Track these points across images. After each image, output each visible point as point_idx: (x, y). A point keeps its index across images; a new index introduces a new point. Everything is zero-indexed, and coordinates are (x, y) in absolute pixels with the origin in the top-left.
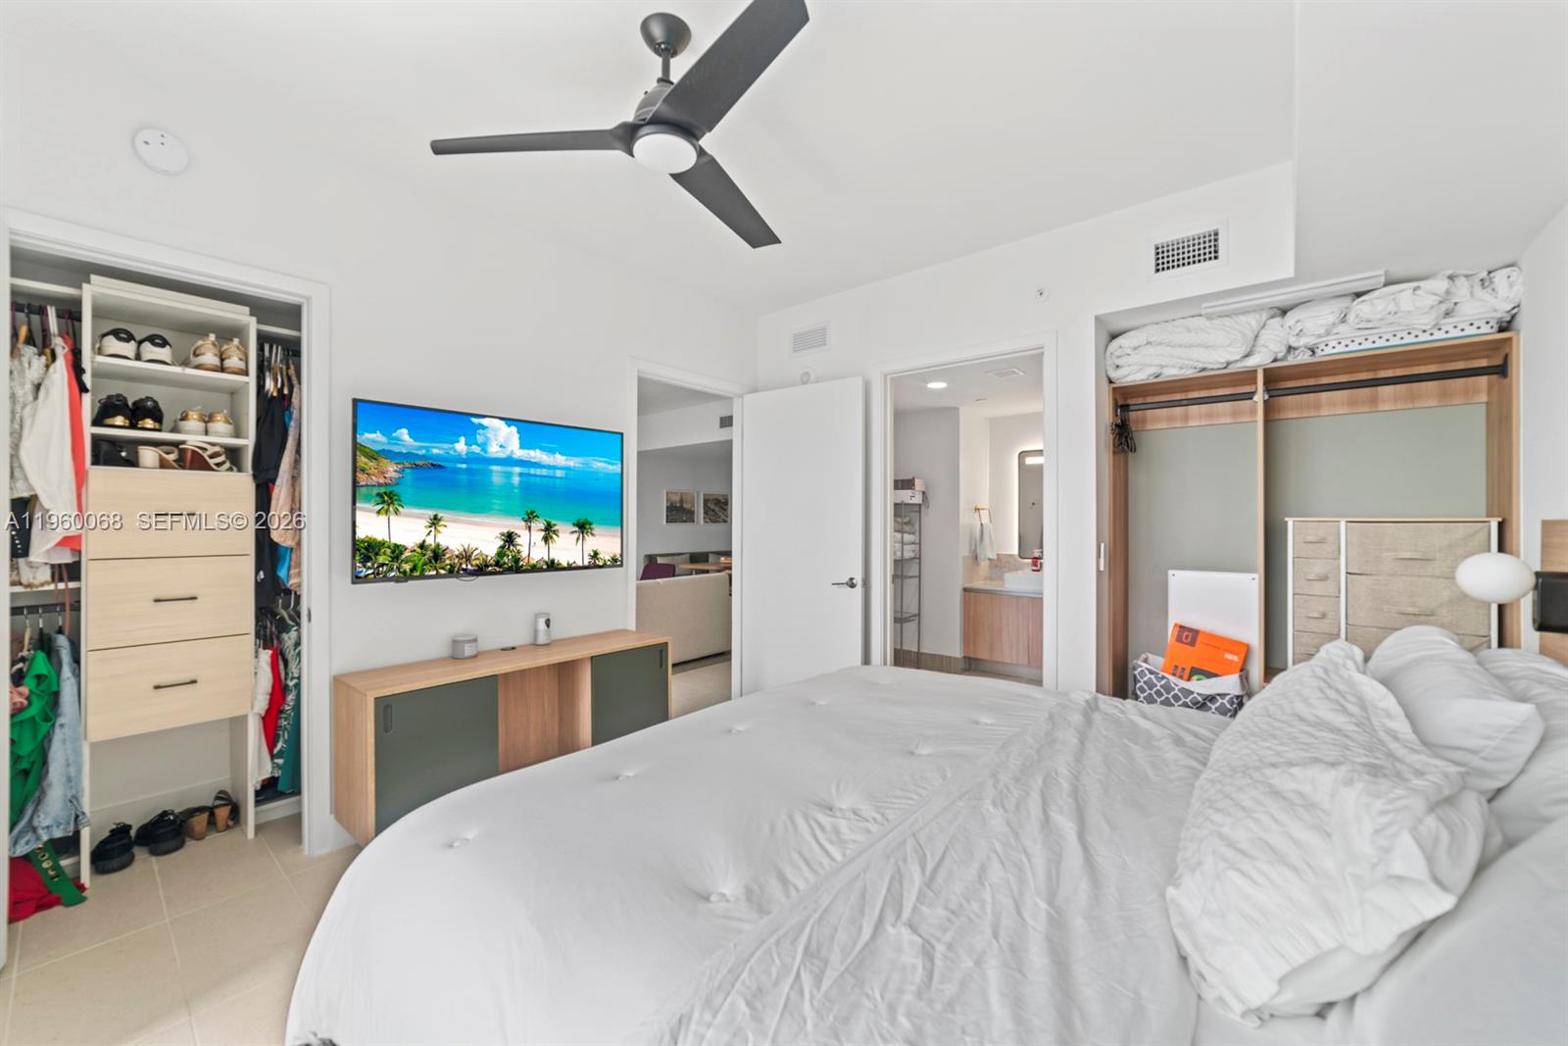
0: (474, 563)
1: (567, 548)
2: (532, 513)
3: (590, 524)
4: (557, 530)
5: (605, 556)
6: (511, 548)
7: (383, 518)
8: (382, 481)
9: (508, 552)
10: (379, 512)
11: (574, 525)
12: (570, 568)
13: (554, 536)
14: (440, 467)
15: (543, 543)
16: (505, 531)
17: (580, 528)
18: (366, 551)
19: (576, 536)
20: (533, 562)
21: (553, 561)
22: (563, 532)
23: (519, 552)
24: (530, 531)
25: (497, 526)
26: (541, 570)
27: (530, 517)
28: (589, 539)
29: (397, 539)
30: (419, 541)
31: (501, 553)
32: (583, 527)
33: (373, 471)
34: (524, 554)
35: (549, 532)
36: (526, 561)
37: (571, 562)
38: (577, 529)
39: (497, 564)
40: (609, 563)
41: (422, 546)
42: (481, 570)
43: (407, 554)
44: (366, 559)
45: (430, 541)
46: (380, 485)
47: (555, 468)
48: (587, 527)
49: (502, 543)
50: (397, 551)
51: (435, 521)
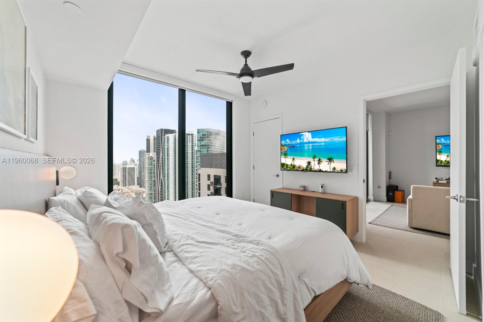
0: (301, 169)
1: (325, 166)
2: (315, 156)
3: (333, 159)
4: (322, 161)
5: (338, 169)
6: (310, 165)
7: (285, 159)
8: (284, 151)
9: (309, 167)
10: (284, 157)
11: (327, 159)
12: (325, 172)
13: (321, 163)
14: (294, 146)
15: (318, 164)
16: (308, 161)
17: (329, 160)
18: (283, 165)
19: (328, 162)
20: (315, 170)
21: (320, 170)
22: (324, 161)
23: (311, 167)
24: (314, 161)
25: (306, 160)
26: (317, 171)
27: (314, 157)
28: (332, 163)
29: (287, 163)
30: (291, 164)
31: (307, 167)
32: (330, 160)
33: (283, 149)
34: (313, 167)
35: (320, 161)
36: (313, 169)
37: (326, 170)
38: (328, 160)
39: (306, 169)
40: (339, 171)
41: (291, 165)
42: (303, 170)
43: (289, 166)
44: (283, 167)
45: (293, 164)
46: (284, 152)
47: (321, 142)
48: (332, 160)
49: (307, 164)
50: (287, 165)
51: (294, 159)
